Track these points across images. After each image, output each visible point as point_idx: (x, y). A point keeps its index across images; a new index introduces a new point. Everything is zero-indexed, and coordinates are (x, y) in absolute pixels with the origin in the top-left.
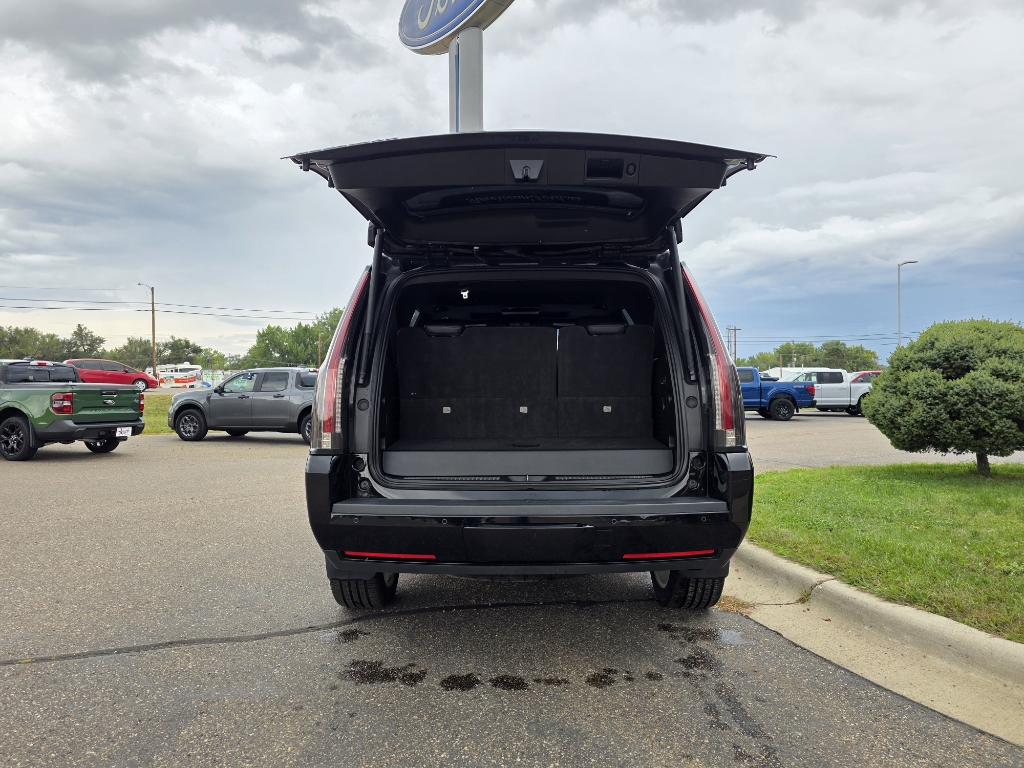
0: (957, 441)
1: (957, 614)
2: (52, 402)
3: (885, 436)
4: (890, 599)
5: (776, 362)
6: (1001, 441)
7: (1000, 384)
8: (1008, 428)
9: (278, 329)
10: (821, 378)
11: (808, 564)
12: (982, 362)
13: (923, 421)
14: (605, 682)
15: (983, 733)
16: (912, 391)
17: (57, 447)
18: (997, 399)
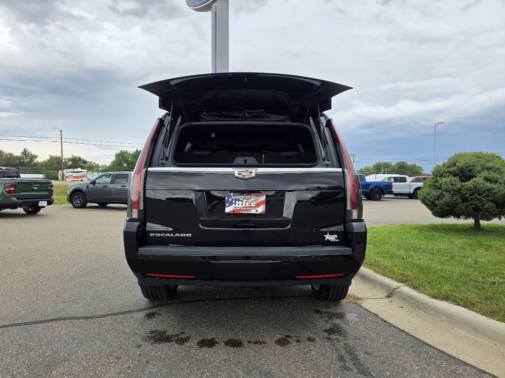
0: (465, 213)
1: (470, 306)
2: (5, 188)
3: (429, 210)
4: (435, 297)
5: (373, 171)
6: (488, 213)
7: (488, 185)
8: (491, 207)
9: (126, 152)
10: (396, 180)
11: (391, 278)
12: (479, 173)
13: (449, 203)
14: (285, 343)
15: (486, 373)
16: (443, 187)
17: (8, 211)
18: (487, 192)
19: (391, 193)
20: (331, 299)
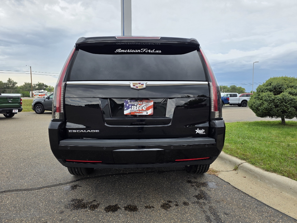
0: (277, 114)
1: (292, 177)
3: (254, 113)
4: (267, 170)
6: (290, 114)
7: (291, 97)
8: (293, 110)
10: (231, 96)
11: (236, 157)
12: (286, 90)
13: (267, 108)
14: (168, 207)
16: (264, 98)
18: (290, 101)
19: (228, 103)
20: (198, 173)
